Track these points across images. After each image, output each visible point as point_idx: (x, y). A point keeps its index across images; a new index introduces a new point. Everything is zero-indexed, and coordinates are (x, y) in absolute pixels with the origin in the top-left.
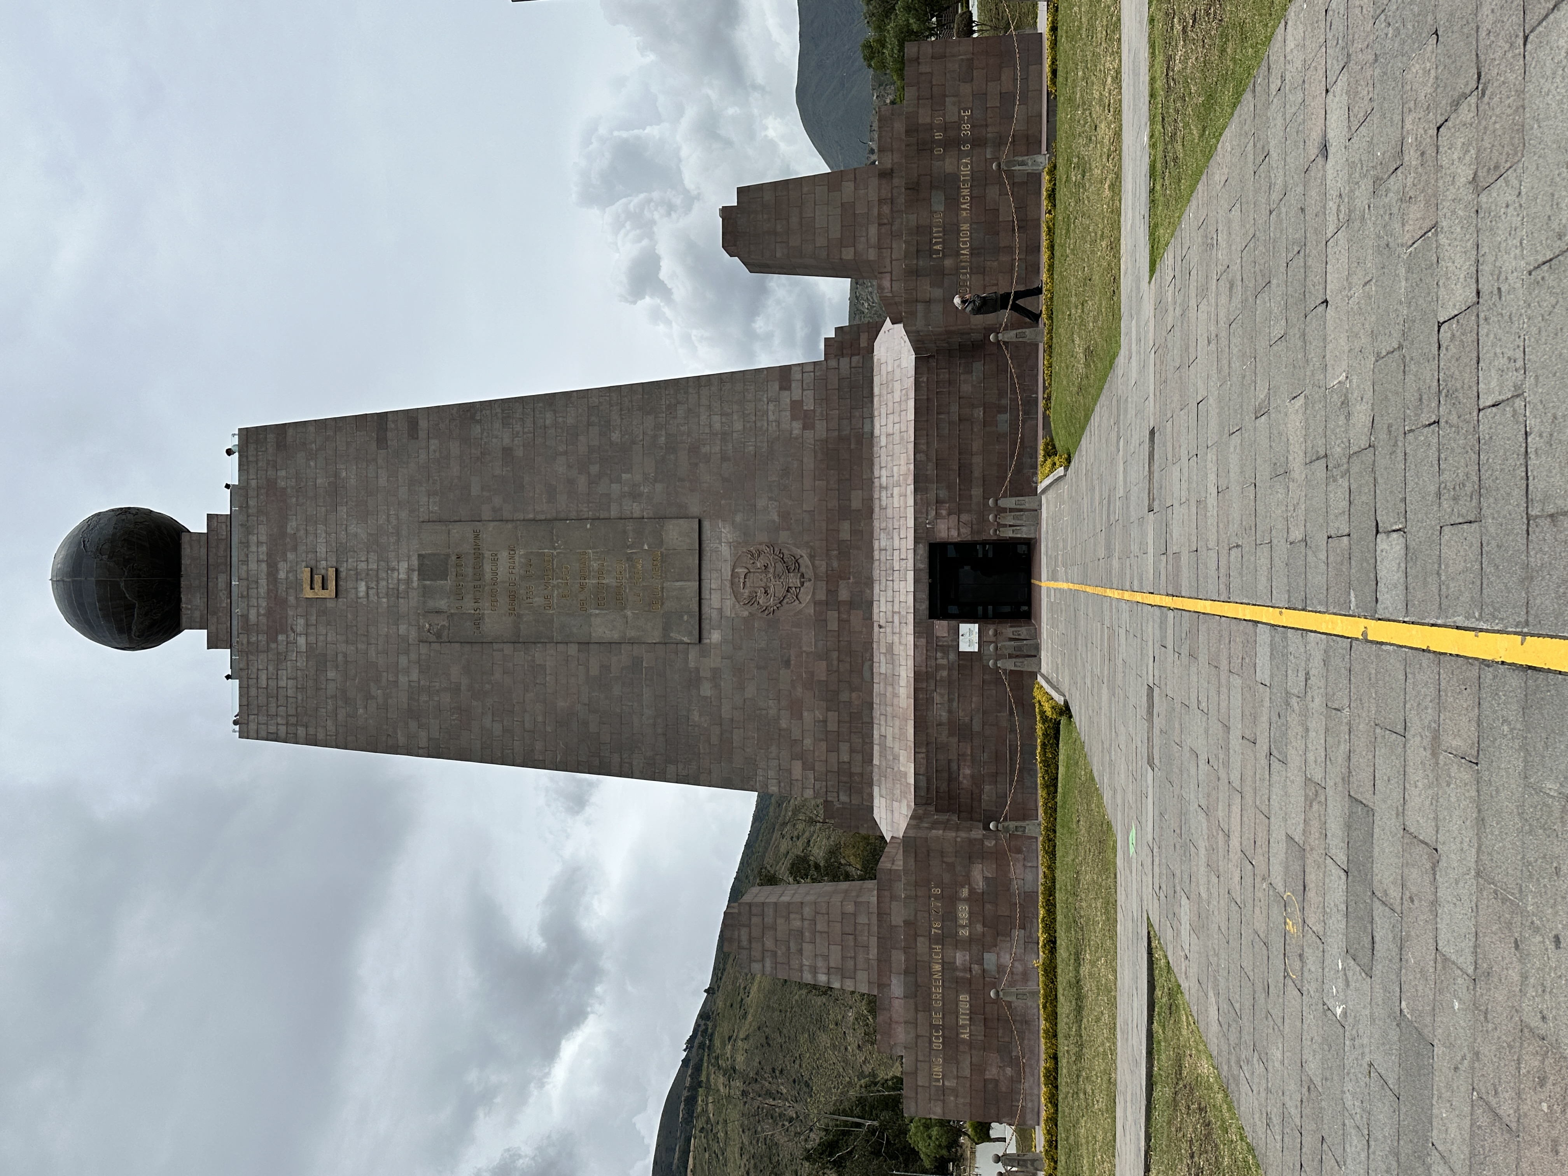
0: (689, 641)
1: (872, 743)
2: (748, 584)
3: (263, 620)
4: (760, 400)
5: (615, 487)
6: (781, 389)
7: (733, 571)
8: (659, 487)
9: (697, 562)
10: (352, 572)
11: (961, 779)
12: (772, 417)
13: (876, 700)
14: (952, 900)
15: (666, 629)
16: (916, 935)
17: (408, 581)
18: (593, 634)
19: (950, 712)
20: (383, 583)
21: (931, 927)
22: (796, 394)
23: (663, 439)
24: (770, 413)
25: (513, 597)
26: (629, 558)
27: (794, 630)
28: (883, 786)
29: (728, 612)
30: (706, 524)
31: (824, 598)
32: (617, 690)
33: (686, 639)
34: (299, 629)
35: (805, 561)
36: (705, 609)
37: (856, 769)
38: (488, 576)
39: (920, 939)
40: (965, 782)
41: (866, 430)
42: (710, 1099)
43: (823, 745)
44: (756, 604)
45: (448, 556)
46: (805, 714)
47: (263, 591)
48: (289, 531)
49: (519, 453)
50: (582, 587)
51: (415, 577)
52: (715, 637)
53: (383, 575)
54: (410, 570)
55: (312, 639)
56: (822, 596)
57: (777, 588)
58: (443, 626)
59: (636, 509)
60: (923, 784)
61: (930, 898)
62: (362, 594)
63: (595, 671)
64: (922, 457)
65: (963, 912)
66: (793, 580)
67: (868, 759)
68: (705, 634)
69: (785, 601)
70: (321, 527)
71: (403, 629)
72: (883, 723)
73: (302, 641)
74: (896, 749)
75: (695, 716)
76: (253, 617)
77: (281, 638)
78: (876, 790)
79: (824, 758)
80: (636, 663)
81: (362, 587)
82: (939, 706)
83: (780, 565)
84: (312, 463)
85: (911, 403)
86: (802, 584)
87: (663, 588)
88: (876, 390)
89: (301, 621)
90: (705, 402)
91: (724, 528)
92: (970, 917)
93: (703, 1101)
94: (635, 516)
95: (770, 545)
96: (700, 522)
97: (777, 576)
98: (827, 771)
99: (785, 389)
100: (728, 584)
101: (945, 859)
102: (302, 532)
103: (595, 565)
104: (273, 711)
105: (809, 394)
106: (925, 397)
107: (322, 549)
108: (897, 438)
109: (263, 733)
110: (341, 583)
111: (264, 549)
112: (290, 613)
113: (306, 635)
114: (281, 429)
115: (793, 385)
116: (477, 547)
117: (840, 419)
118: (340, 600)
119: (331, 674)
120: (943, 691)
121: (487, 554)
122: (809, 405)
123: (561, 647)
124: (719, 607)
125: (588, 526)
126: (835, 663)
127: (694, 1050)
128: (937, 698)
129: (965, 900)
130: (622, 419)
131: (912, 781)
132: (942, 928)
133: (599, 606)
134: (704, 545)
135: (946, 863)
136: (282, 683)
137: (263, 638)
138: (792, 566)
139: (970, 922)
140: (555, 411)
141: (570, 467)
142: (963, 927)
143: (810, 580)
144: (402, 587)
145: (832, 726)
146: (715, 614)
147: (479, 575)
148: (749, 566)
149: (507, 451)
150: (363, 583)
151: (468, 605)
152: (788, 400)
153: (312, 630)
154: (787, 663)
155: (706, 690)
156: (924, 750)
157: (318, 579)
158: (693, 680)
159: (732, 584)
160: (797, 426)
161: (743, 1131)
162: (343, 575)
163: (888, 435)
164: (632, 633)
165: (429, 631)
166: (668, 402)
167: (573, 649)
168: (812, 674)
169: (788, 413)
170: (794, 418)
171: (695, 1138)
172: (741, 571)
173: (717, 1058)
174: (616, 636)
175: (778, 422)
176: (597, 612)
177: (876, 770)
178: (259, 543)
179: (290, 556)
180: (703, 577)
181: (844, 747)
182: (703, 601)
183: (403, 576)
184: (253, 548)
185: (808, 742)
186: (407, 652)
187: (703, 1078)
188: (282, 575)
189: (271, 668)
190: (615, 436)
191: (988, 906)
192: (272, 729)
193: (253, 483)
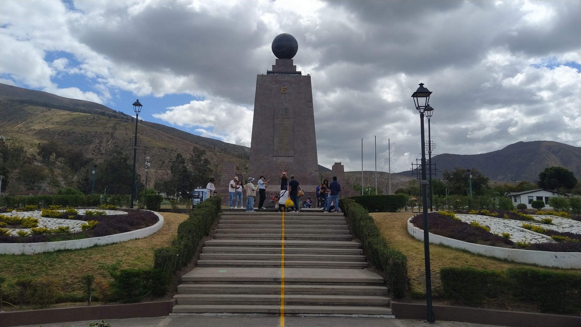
2: (283, 164)
4: (313, 167)
5: (299, 142)
6: (315, 170)
8: (299, 150)
9: (287, 156)
10: (286, 96)
12: (310, 169)
15: (276, 151)
17: (284, 106)
18: (275, 138)
23: (307, 150)
25: (281, 124)
26: (287, 144)
29: (278, 161)
30: (293, 157)
32: (266, 142)
33: (274, 154)
36: (279, 157)
38: (285, 120)
41: (308, 184)
42: (105, 121)
44: (280, 165)
45: (288, 113)
47: (283, 79)
48: (293, 85)
49: (305, 125)
50: (283, 136)
51: (285, 107)
52: (274, 159)
53: (285, 101)
58: (276, 112)
59: (296, 146)
63: (269, 138)
68: (275, 157)
70: (293, 90)
71: (276, 105)
73: (274, 86)
75: (261, 155)
76: (278, 78)
77: (274, 83)
80: (270, 145)
81: (283, 98)
83: (286, 170)
84: (304, 89)
87: (283, 150)
89: (277, 86)
90: (313, 157)
91: (292, 161)
93: (104, 118)
102: (293, 87)
103: (286, 139)
104: (262, 81)
105: (314, 175)
107: (290, 90)
108: (306, 189)
109: (258, 79)
111: (290, 80)
112: (279, 85)
113: (275, 87)
114: (310, 84)
115: (315, 172)
116: (290, 118)
117: (310, 180)
118: (281, 93)
119: (268, 92)
121: (288, 120)
123: (273, 132)
125: (293, 137)
127: (119, 115)
130: (311, 143)
133: (280, 139)
134: (290, 157)
136: (267, 83)
137: (275, 79)
140: (312, 132)
141: (303, 134)
146: (278, 159)
147: (285, 118)
148: (286, 165)
151: (280, 116)
152: (313, 171)
154: (270, 171)
155: (266, 157)
157: (284, 90)
158: (267, 155)
159: (283, 162)
161: (95, 132)
162: (285, 94)
164: (275, 145)
165: (276, 109)
166: (313, 151)
167: (272, 134)
170: (310, 172)
171: (90, 115)
172: (285, 163)
173: (119, 123)
174: (275, 142)
179: (289, 85)
180: (284, 157)
183: (285, 105)
184: (290, 78)
185: (257, 174)
186: (272, 105)
187: (112, 118)
188: (285, 83)
189: (269, 81)
190: (308, 142)
192: (259, 81)
193: (301, 78)
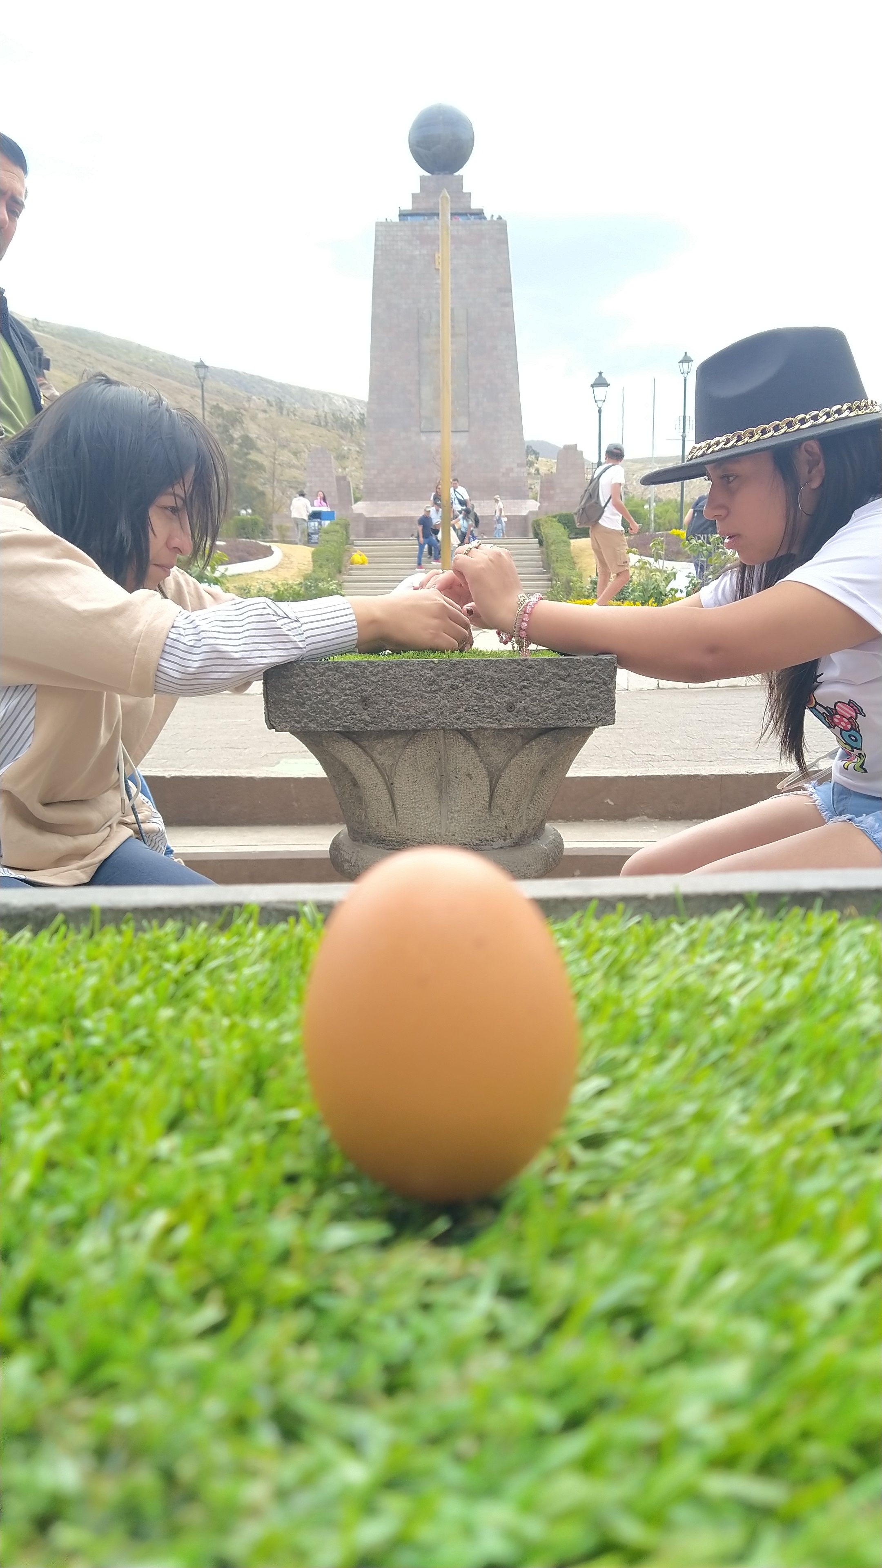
0: (421, 427)
1: (385, 501)
3: (425, 233)
4: (514, 455)
5: (481, 395)
6: (518, 462)
8: (481, 414)
12: (507, 460)
13: (402, 502)
18: (423, 387)
22: (516, 470)
23: (500, 416)
24: (509, 460)
25: (437, 351)
28: (371, 505)
29: (432, 443)
30: (466, 434)
36: (434, 434)
43: (384, 482)
44: (437, 455)
46: (395, 475)
47: (438, 232)
48: (463, 246)
49: (495, 353)
52: (423, 438)
55: (418, 257)
58: (425, 319)
59: (472, 405)
60: (374, 519)
62: (437, 280)
63: (409, 387)
67: (382, 499)
69: (438, 466)
70: (465, 261)
71: (423, 300)
72: (394, 505)
73: (417, 253)
74: (385, 510)
76: (426, 228)
77: (418, 242)
78: (368, 502)
79: (380, 482)
84: (492, 256)
88: (516, 501)
89: (426, 252)
94: (470, 404)
95: (459, 460)
96: (468, 431)
98: (374, 484)
99: (517, 465)
102: (463, 252)
104: (388, 238)
105: (515, 475)
107: (456, 262)
109: (378, 234)
111: (455, 234)
113: (420, 255)
114: (506, 242)
116: (457, 334)
117: (506, 487)
118: (435, 271)
122: (511, 475)
123: (418, 372)
124: (435, 439)
125: (466, 384)
131: (375, 516)
134: (459, 433)
136: (399, 243)
140: (511, 368)
146: (431, 438)
148: (451, 452)
152: (513, 466)
153: (422, 257)
156: (386, 520)
164: (424, 403)
167: (417, 377)
168: (410, 477)
169: (508, 466)
170: (507, 469)
174: (423, 396)
175: (505, 463)
176: (432, 388)
177: (378, 502)
178: (458, 231)
179: (453, 247)
181: (383, 490)
184: (456, 228)
185: (384, 476)
186: (414, 302)
189: (405, 237)
190: (501, 395)
192: (380, 238)
193: (485, 226)
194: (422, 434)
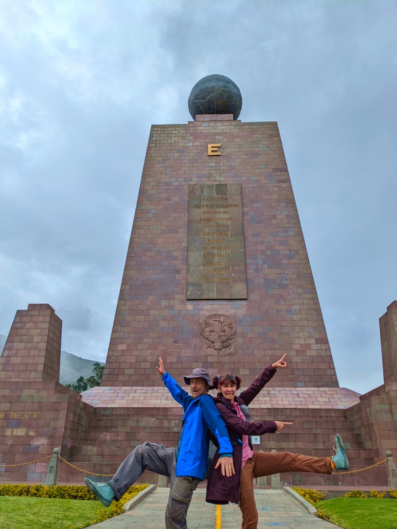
0: (188, 294)
2: (216, 322)
3: (199, 131)
4: (309, 328)
5: (261, 262)
6: (316, 339)
7: (222, 315)
8: (262, 281)
9: (226, 298)
10: (219, 161)
11: (104, 433)
12: (301, 334)
13: (155, 388)
14: (28, 426)
15: (193, 284)
16: (11, 402)
17: (216, 181)
18: (191, 253)
19: (144, 428)
20: (214, 172)
21: (15, 411)
22: (314, 347)
23: (286, 283)
24: (303, 333)
25: (208, 220)
26: (227, 268)
27: (193, 345)
28: (110, 391)
29: (202, 313)
30: (244, 302)
31: (209, 361)
32: (166, 263)
34: (195, 144)
35: (228, 351)
36: (203, 303)
37: (121, 378)
38: (218, 210)
39: (8, 405)
40: (102, 436)
41: (298, 383)
43: (134, 360)
44: (206, 326)
45: (227, 195)
46: (150, 351)
47: (211, 131)
48: (236, 140)
49: (274, 222)
50: (214, 248)
51: (217, 183)
52: (190, 306)
53: (218, 171)
54: (220, 181)
55: (191, 148)
56: (210, 359)
57: (214, 337)
58: (196, 193)
59: (251, 271)
60: (107, 413)
61: (31, 411)
62: (210, 165)
63: (175, 254)
64: (288, 413)
65: (20, 432)
66: (218, 345)
67: (124, 384)
68: (191, 302)
69: (207, 341)
70: (237, 150)
71: (195, 179)
72: (142, 392)
73: (190, 144)
74: (127, 398)
75: (151, 298)
76: (199, 128)
77: (192, 138)
78: (108, 388)
79: (127, 361)
80: (178, 272)
82: (148, 421)
83: (226, 338)
84: (264, 146)
85: (318, 407)
86: (216, 349)
87: (213, 282)
88: (321, 388)
89: (198, 144)
90: (306, 302)
91: (243, 311)
92: (17, 436)
94: (247, 270)
95: (235, 334)
96: (246, 299)
97: (220, 337)
98: (120, 363)
99: (316, 341)
100: (215, 313)
101: (52, 421)
102: (235, 143)
103: (224, 253)
104: (162, 135)
105: (315, 353)
106: (322, 415)
107: (228, 150)
108: (297, 399)
109: (153, 133)
110: (214, 157)
111: (228, 131)
112: (202, 140)
113: (193, 146)
115: (319, 345)
116: (231, 206)
117: (303, 370)
118: (207, 157)
119: (176, 155)
120: (156, 423)
121: (227, 210)
122: (309, 353)
123: (186, 240)
124: (204, 309)
125: (242, 250)
126: (176, 367)
128: (152, 420)
129: (27, 433)
130: (294, 264)
131: (109, 406)
132: (13, 419)
133: (205, 255)
134: (234, 301)
135: (51, 421)
136: (173, 138)
137: (192, 131)
138: (226, 344)
139: (14, 436)
140: (295, 236)
141: (269, 242)
142: (12, 432)
143: (218, 353)
144: (213, 179)
145: (143, 365)
146: (201, 307)
147: (218, 206)
148: (224, 323)
149: (275, 217)
150: (214, 165)
151: (205, 203)
152: (310, 342)
153: (195, 148)
154: (176, 342)
155: (164, 303)
156: (125, 413)
157: (216, 149)
158: (169, 297)
159: (215, 315)
160: (298, 347)
162: (218, 157)
163: (298, 395)
164: (192, 269)
165: (194, 188)
166: (304, 284)
167: (185, 245)
168: (170, 355)
169: (304, 343)
170: (302, 345)
172: (222, 319)
174: (191, 262)
175: (298, 338)
176: (202, 254)
177: (119, 388)
178: (230, 129)
179: (225, 140)
180: (219, 301)
181: (132, 371)
182: (207, 301)
183: (217, 179)
184: (228, 128)
185: (136, 353)
186: (185, 181)
188: (217, 137)
190: (285, 261)
191: (22, 448)
194: (188, 303)
